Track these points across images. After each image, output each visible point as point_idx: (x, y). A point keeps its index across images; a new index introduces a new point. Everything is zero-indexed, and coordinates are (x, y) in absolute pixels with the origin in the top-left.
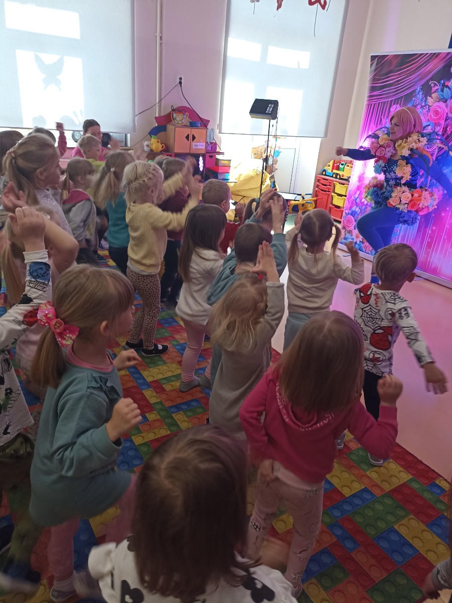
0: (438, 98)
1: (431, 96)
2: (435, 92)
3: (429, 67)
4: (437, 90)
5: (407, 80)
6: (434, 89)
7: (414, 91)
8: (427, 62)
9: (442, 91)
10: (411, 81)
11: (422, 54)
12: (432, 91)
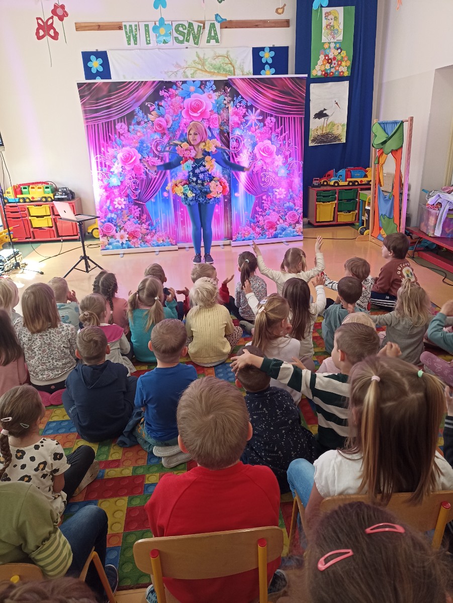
0: (157, 114)
1: (151, 114)
2: (153, 110)
3: (141, 91)
4: (154, 109)
5: (123, 103)
6: (151, 109)
7: (133, 111)
8: (137, 89)
9: (159, 109)
10: (128, 103)
11: (130, 82)
12: (151, 110)
